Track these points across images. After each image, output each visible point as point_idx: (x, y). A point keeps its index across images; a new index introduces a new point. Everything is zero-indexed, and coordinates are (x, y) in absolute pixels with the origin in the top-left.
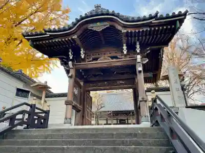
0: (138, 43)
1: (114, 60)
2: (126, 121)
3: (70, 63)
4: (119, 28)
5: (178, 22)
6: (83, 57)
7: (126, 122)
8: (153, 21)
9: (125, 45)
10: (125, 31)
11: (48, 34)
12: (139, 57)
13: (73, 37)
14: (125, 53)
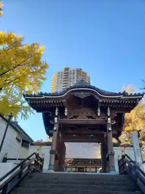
0: (109, 109)
1: (90, 119)
2: (85, 169)
3: (56, 119)
4: (98, 98)
5: (138, 100)
6: (66, 114)
7: (85, 171)
8: (121, 96)
9: (99, 109)
10: (101, 101)
11: (44, 97)
12: (109, 119)
13: (63, 101)
14: (99, 115)
